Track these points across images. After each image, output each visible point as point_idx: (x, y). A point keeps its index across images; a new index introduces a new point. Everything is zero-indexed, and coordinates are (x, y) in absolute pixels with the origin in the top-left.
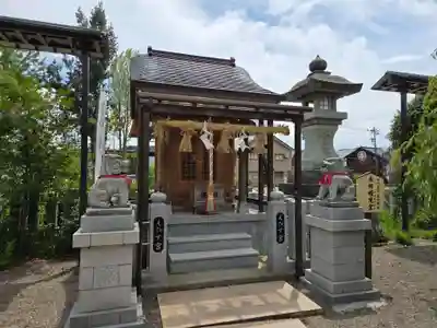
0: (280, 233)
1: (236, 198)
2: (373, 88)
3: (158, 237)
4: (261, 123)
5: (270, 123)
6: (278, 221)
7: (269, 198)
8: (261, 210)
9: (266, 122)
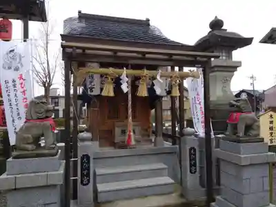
0: (193, 165)
1: (153, 132)
2: (260, 42)
3: (85, 172)
4: (173, 69)
5: (181, 69)
6: (190, 154)
7: (182, 134)
8: (174, 143)
9: (177, 69)
